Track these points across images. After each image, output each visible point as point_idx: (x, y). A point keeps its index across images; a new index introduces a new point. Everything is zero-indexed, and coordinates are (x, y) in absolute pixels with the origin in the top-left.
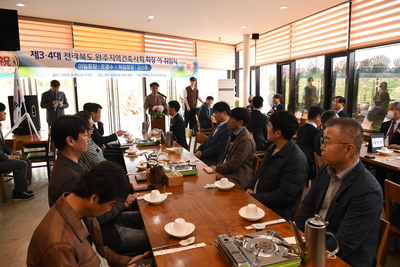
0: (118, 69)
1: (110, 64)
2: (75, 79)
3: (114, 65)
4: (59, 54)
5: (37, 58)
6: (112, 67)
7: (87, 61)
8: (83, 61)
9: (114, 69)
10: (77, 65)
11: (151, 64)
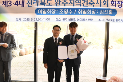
0: (77, 14)
1: (69, 9)
2: (36, 24)
3: (73, 10)
4: (23, 2)
5: (7, 6)
6: (71, 12)
7: (46, 7)
8: (42, 7)
9: (72, 14)
10: (37, 11)
11: (117, 8)
